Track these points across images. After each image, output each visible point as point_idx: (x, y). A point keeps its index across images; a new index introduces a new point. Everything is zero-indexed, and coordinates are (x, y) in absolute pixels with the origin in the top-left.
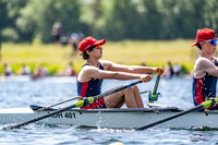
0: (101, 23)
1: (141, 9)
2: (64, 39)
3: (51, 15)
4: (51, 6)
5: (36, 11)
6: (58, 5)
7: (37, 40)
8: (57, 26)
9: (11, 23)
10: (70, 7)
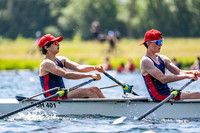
0: (136, 21)
1: (173, 9)
2: (102, 36)
3: (91, 14)
4: (91, 6)
5: (76, 10)
6: (97, 6)
7: (77, 37)
8: (95, 24)
9: (53, 22)
10: (108, 7)
